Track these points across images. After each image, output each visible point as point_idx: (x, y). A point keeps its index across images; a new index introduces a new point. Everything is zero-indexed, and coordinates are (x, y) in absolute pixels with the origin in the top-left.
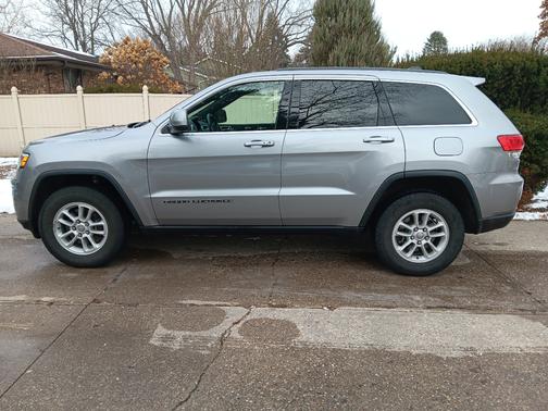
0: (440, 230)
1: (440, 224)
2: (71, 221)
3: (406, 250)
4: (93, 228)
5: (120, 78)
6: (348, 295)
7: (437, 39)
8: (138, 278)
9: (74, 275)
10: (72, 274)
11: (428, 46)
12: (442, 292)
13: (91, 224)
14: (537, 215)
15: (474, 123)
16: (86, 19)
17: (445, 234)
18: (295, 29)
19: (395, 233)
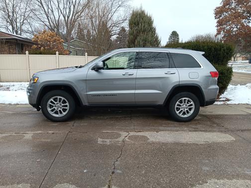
0: (191, 105)
1: (191, 103)
2: (54, 104)
3: (180, 113)
4: (63, 106)
5: (42, 48)
6: (161, 128)
7: (175, 34)
8: (82, 125)
9: (56, 124)
10: (55, 124)
11: (171, 37)
12: (193, 127)
13: (62, 105)
14: (222, 103)
15: (202, 67)
16: (18, 20)
17: (193, 106)
18: (115, 28)
19: (176, 106)
